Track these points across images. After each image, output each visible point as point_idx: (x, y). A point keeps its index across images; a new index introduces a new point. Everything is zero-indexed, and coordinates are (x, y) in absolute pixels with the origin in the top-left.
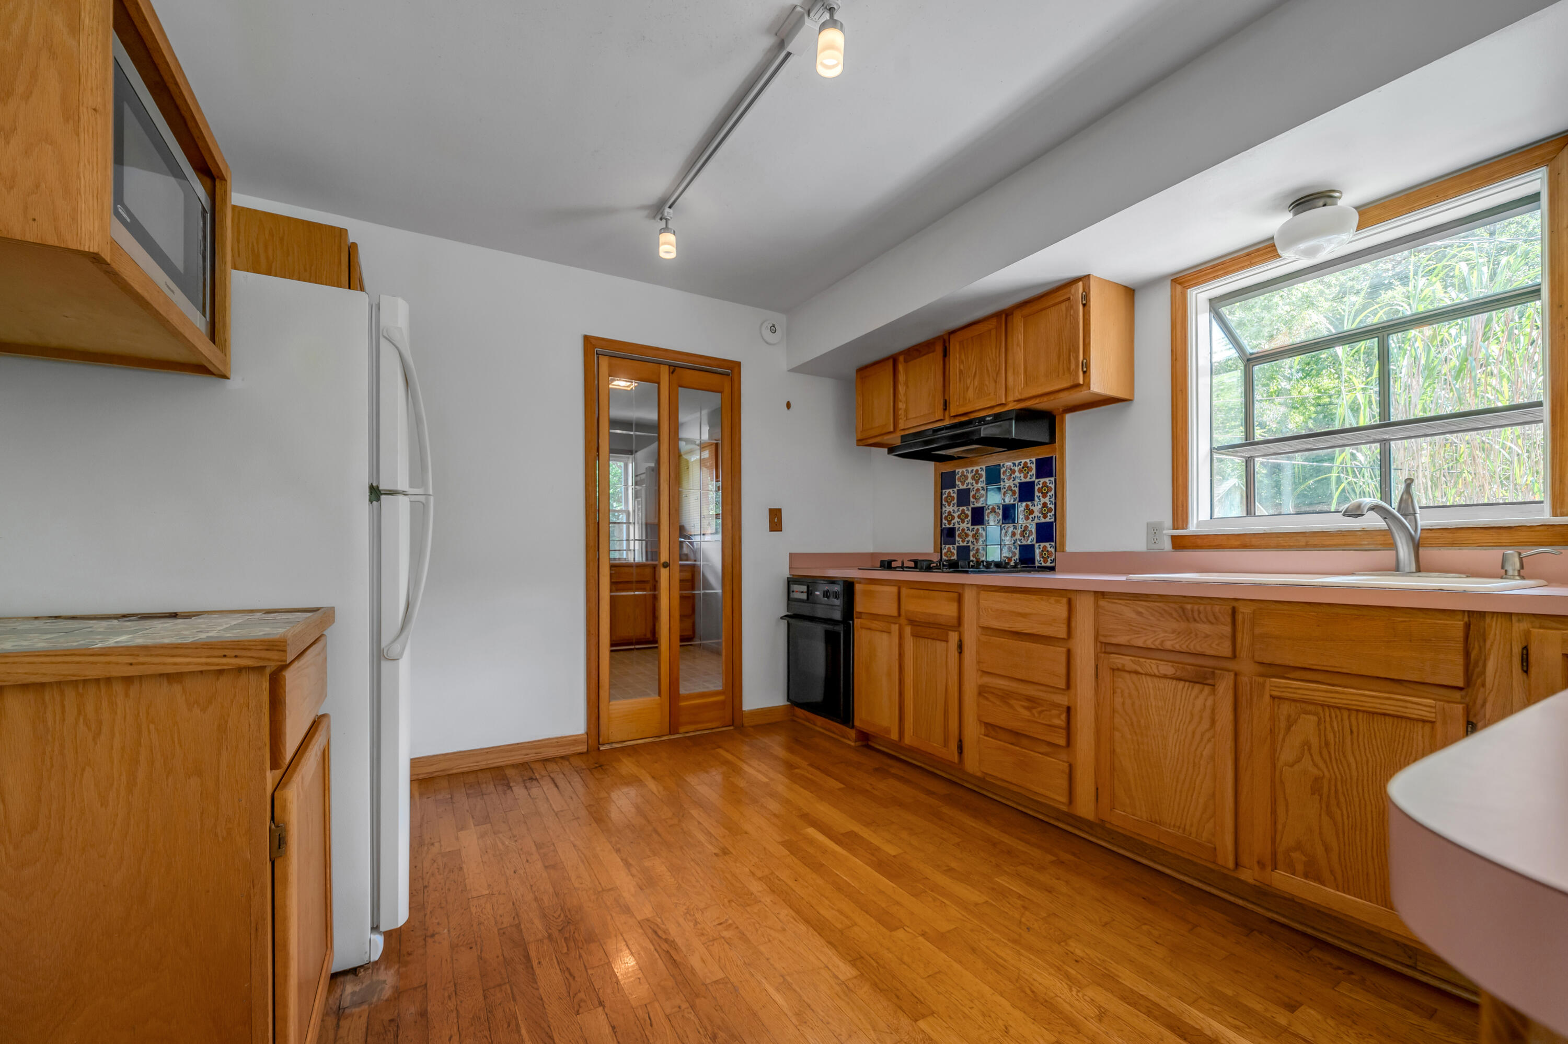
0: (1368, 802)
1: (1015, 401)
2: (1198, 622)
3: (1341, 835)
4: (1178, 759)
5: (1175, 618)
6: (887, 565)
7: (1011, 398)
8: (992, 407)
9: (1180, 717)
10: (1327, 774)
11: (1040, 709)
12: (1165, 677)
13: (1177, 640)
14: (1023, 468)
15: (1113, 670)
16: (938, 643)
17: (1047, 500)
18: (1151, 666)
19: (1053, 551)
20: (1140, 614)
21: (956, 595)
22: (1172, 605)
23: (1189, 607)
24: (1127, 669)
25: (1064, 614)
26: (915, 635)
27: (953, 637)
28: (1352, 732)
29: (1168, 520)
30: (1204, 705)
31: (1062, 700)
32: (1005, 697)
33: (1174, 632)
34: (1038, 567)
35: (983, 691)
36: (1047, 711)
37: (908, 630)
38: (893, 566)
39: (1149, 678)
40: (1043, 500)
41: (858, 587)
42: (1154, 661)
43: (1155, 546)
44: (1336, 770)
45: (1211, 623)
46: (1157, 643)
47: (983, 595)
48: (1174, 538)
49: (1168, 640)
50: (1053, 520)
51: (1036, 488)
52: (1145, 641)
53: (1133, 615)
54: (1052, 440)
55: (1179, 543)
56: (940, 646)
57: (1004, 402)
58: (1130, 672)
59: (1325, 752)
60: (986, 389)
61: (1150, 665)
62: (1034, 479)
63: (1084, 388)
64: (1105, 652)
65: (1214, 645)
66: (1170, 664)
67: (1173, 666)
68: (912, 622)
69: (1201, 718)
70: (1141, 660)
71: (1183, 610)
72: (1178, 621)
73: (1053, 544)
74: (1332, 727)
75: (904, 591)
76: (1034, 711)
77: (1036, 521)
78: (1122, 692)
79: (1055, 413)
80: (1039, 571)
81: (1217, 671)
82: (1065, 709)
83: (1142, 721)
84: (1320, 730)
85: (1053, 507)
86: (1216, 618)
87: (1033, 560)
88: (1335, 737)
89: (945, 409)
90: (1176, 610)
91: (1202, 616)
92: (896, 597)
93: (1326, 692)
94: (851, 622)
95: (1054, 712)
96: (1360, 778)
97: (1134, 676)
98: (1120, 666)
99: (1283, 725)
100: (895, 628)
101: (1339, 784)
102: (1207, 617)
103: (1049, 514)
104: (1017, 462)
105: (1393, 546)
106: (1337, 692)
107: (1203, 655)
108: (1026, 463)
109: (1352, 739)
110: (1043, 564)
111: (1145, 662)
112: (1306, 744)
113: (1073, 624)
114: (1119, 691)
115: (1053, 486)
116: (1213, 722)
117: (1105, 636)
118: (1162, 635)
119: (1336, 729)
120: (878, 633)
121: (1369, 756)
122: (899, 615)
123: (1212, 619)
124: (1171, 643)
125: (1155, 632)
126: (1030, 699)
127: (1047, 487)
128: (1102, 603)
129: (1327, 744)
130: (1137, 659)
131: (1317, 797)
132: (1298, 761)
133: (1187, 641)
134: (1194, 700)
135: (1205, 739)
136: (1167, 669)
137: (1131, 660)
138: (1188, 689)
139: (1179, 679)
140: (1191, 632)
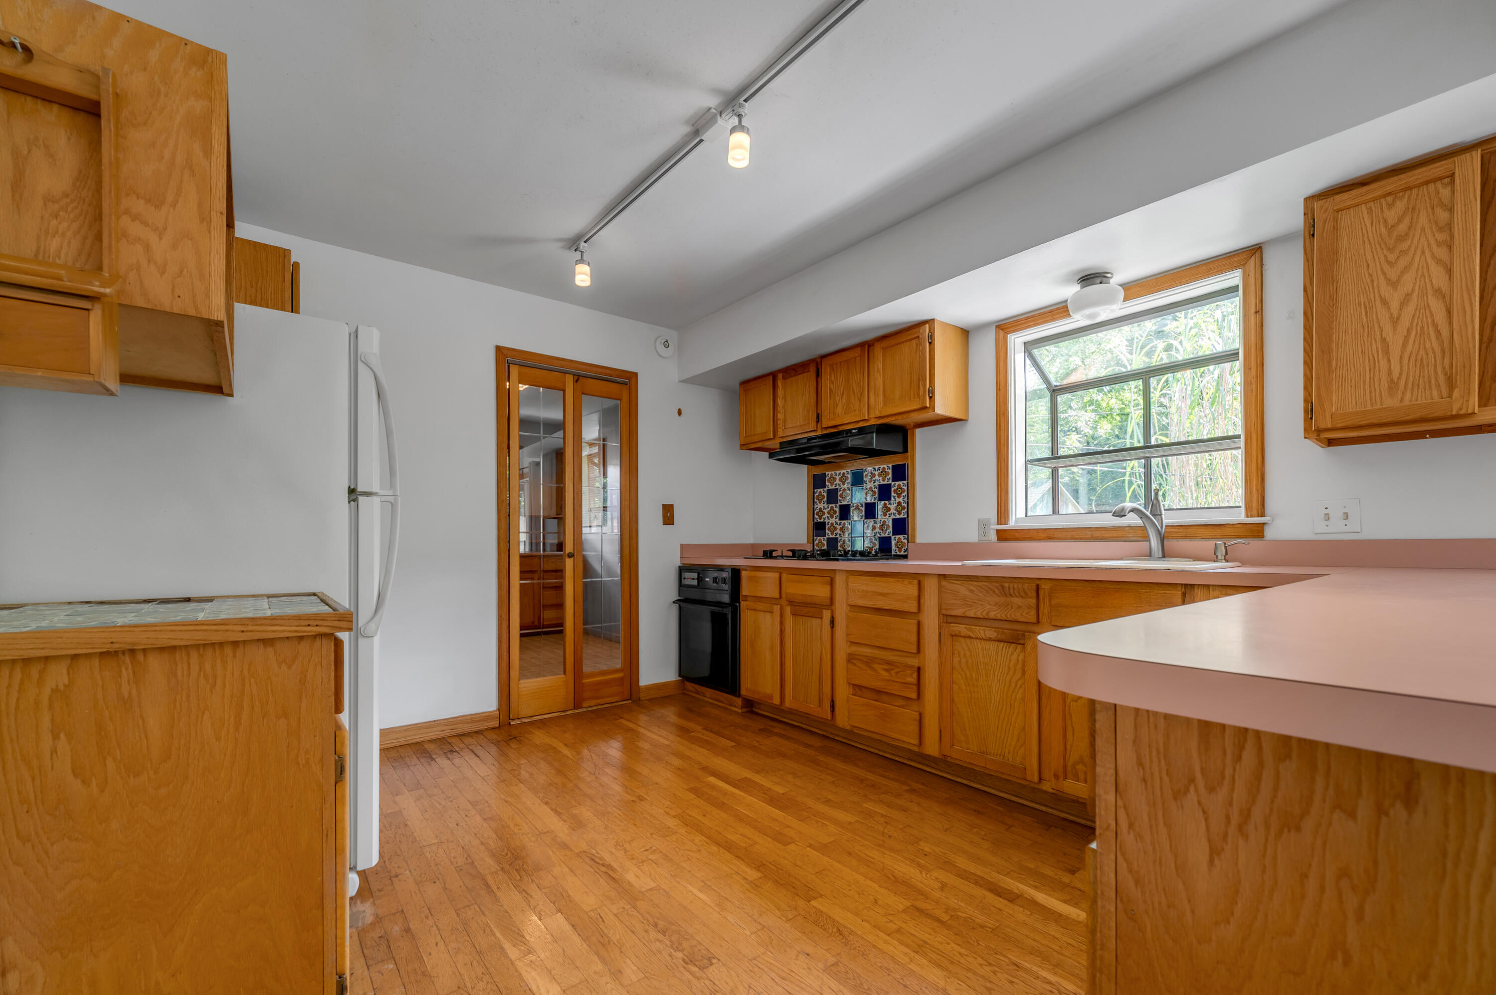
1: (876, 418)
2: (1013, 597)
4: (999, 702)
5: (997, 594)
6: (768, 554)
7: (872, 415)
8: (857, 422)
9: (1000, 671)
11: (896, 670)
12: (990, 639)
13: (998, 611)
14: (882, 472)
15: (952, 636)
16: (814, 619)
17: (901, 500)
18: (979, 631)
19: (906, 543)
20: (971, 591)
21: (829, 579)
22: (994, 584)
23: (1006, 585)
24: (962, 634)
25: (916, 593)
26: (794, 614)
27: (827, 614)
29: (994, 517)
30: (1018, 660)
31: (914, 662)
32: (869, 662)
33: (996, 604)
34: (894, 555)
35: (851, 658)
36: (902, 671)
37: (788, 610)
38: (773, 555)
39: (979, 641)
40: (898, 500)
41: (744, 574)
42: (982, 628)
43: (984, 538)
45: (1022, 597)
46: (984, 614)
47: (852, 579)
48: (998, 532)
49: (992, 611)
50: (906, 516)
51: (893, 489)
52: (976, 612)
53: (968, 593)
54: (905, 450)
55: (1003, 536)
56: (815, 622)
57: (867, 418)
58: (964, 637)
60: (852, 406)
62: (890, 482)
63: (931, 410)
64: (946, 622)
65: (1024, 614)
66: (994, 629)
67: (995, 631)
68: (791, 603)
69: (1015, 670)
70: (973, 627)
71: (1002, 587)
72: (999, 596)
73: (906, 536)
75: (784, 576)
76: (892, 672)
77: (893, 517)
78: (959, 653)
79: (908, 427)
80: (895, 559)
81: (1026, 633)
82: (916, 669)
83: (974, 675)
85: (906, 505)
86: (1026, 593)
87: (890, 550)
89: (818, 422)
90: (997, 588)
91: (1016, 592)
92: (778, 582)
94: (738, 604)
95: (909, 672)
97: (968, 640)
98: (957, 633)
100: (777, 608)
102: (1019, 593)
103: (903, 511)
104: (877, 467)
105: (1147, 538)
107: (1017, 622)
108: (884, 468)
110: (898, 553)
111: (976, 628)
113: (922, 601)
114: (956, 652)
115: (906, 488)
116: (1025, 672)
117: (946, 610)
118: (988, 607)
120: (762, 613)
122: (781, 597)
123: (1022, 593)
124: (995, 613)
125: (982, 605)
126: (888, 663)
127: (901, 488)
128: (944, 583)
130: (969, 627)
133: (1005, 611)
134: (1011, 656)
135: (1018, 686)
136: (991, 634)
137: (965, 627)
138: (1006, 648)
139: (1000, 641)
140: (1008, 605)
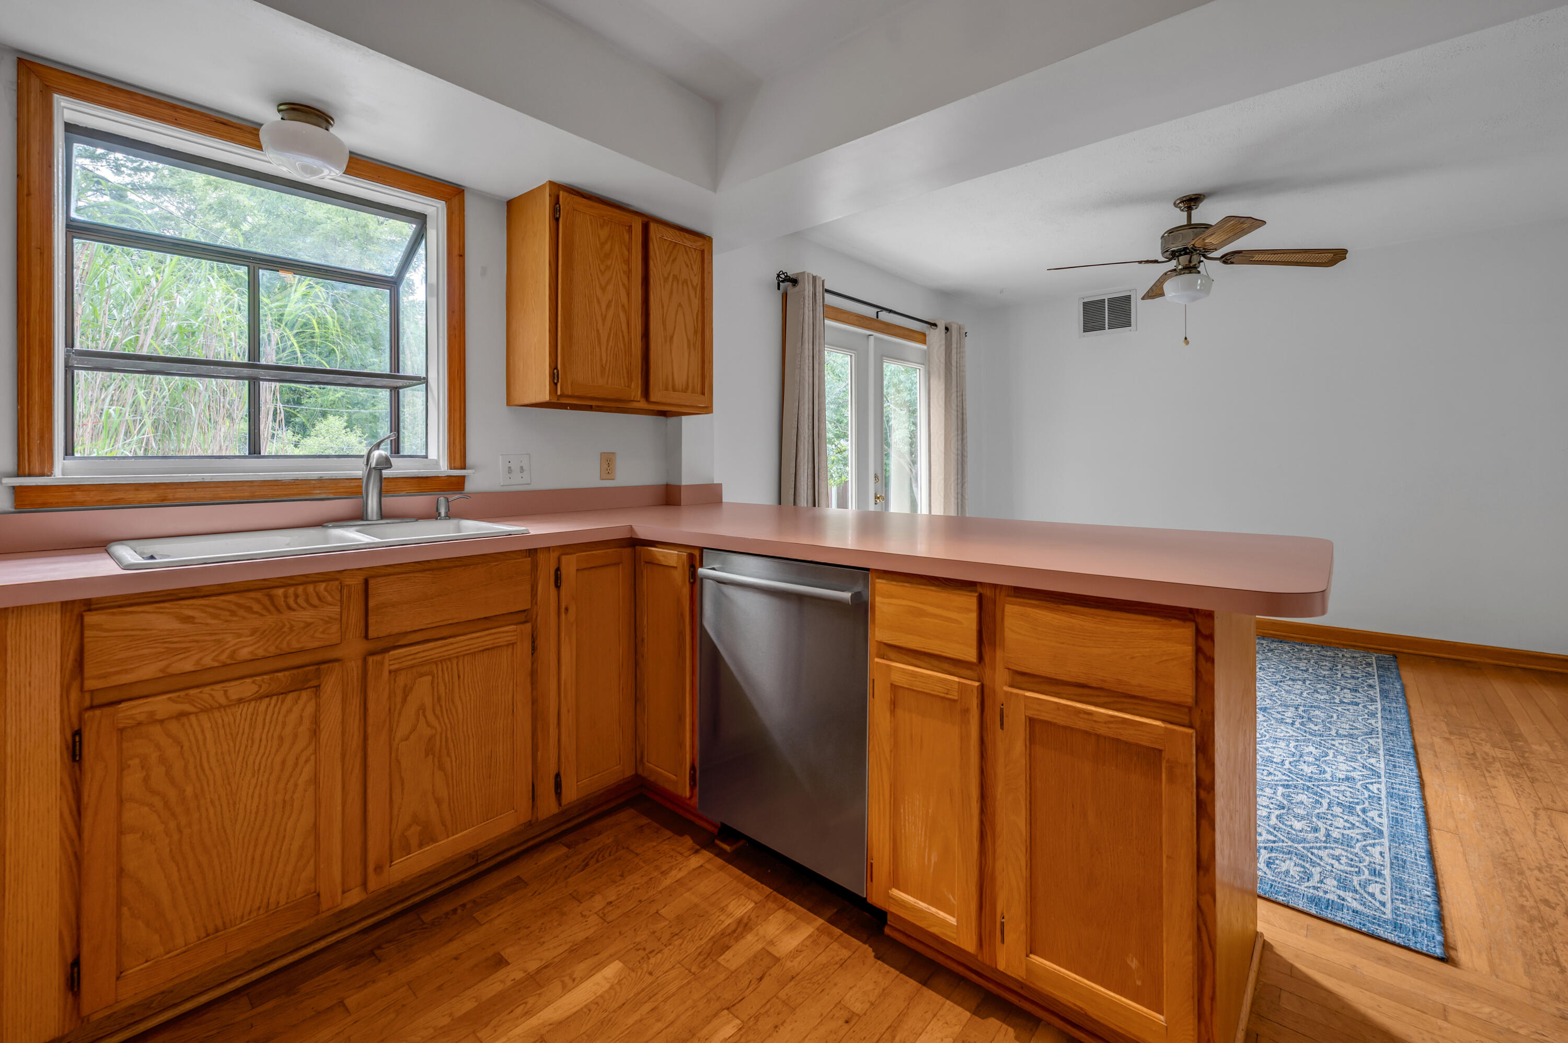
0: (471, 736)
2: (294, 610)
3: (450, 782)
4: (257, 813)
5: (257, 613)
9: (262, 751)
10: (439, 730)
12: (240, 701)
13: (261, 643)
15: (121, 730)
22: (252, 595)
23: (280, 592)
24: (158, 717)
28: (459, 677)
30: (301, 717)
33: (254, 632)
39: (204, 717)
42: (219, 686)
44: (447, 721)
45: (315, 607)
46: (220, 657)
49: (244, 647)
52: (201, 659)
58: (162, 721)
59: (438, 709)
61: (210, 695)
65: (315, 635)
66: (249, 680)
67: (254, 682)
69: (296, 736)
70: (192, 692)
71: (271, 598)
72: (262, 615)
74: (444, 680)
81: (323, 666)
84: (433, 688)
86: (319, 599)
88: (446, 686)
90: (258, 601)
91: (301, 601)
93: (441, 647)
96: (465, 717)
97: (173, 726)
99: (399, 699)
101: (449, 732)
102: (307, 601)
106: (452, 644)
107: (301, 651)
109: (459, 685)
111: (201, 692)
112: (422, 708)
114: (135, 762)
116: (315, 732)
118: (234, 642)
119: (447, 679)
121: (471, 693)
123: (315, 601)
124: (248, 649)
125: (219, 641)
129: (439, 699)
130: (182, 694)
131: (431, 757)
132: (414, 729)
133: (276, 639)
134: (285, 716)
135: (303, 759)
136: (247, 688)
137: (169, 699)
138: (275, 706)
139: (269, 696)
140: (284, 626)
